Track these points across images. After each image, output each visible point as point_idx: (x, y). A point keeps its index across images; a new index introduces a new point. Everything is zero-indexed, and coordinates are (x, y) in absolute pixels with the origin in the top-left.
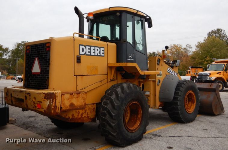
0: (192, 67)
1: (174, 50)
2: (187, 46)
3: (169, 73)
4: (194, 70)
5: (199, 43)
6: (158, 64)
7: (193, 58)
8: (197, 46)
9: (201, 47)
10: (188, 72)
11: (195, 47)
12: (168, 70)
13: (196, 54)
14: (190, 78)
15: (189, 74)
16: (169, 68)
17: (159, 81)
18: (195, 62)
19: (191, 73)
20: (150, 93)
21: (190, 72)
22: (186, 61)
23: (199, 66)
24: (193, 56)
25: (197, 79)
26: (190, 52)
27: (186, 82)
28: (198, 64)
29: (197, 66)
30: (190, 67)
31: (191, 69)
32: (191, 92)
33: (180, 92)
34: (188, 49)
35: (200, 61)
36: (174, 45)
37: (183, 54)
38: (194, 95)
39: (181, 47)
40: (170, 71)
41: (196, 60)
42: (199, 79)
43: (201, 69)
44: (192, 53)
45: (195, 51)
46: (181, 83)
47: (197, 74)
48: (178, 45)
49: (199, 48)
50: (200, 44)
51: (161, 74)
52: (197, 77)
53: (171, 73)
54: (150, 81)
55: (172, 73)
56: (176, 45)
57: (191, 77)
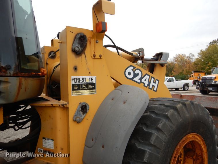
0: (194, 72)
1: (179, 59)
2: (190, 55)
3: (132, 79)
4: (196, 74)
5: (201, 50)
6: (77, 53)
7: (196, 64)
8: (199, 54)
9: (203, 54)
10: (191, 76)
11: (198, 55)
12: (129, 73)
13: (198, 60)
14: (193, 82)
15: (191, 78)
16: (131, 68)
17: (84, 108)
18: (197, 68)
19: (194, 77)
20: (55, 146)
21: (192, 76)
22: (189, 67)
23: (201, 71)
24: (196, 63)
25: (200, 83)
26: (193, 60)
27: (175, 109)
28: (200, 69)
29: (200, 71)
30: (193, 72)
31: (193, 73)
32: (192, 137)
33: (155, 134)
34: (191, 57)
35: (202, 66)
36: (179, 55)
37: (186, 62)
38: (201, 143)
39: (185, 56)
40: (136, 75)
41: (199, 65)
42: (202, 83)
43: (204, 73)
44: (195, 60)
45: (197, 58)
46: (157, 114)
47: (199, 77)
48: (182, 54)
49: (201, 55)
50: (202, 52)
51: (94, 85)
52: (201, 81)
53: (137, 79)
54: (52, 106)
55: (141, 79)
56: (181, 54)
57: (194, 80)
